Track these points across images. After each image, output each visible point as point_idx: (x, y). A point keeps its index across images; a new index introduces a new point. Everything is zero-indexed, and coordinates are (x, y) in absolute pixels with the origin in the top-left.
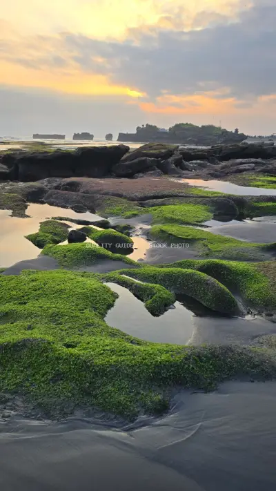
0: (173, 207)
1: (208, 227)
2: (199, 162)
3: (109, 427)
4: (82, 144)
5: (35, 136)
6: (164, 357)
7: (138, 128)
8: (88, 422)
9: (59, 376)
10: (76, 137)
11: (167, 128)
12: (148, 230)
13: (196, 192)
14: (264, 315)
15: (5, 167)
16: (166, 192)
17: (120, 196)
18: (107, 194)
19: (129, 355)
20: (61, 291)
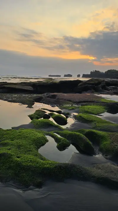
0: (89, 106)
1: (101, 116)
2: (113, 87)
3: (18, 188)
4: (67, 79)
5: (50, 76)
6: (47, 166)
7: (91, 72)
8: (12, 185)
9: (10, 168)
10: (65, 76)
11: (104, 72)
12: (76, 115)
13: (103, 100)
14: (104, 155)
15: (32, 88)
16: (89, 100)
17: (70, 101)
18: (65, 100)
19: (36, 163)
20: (27, 137)
